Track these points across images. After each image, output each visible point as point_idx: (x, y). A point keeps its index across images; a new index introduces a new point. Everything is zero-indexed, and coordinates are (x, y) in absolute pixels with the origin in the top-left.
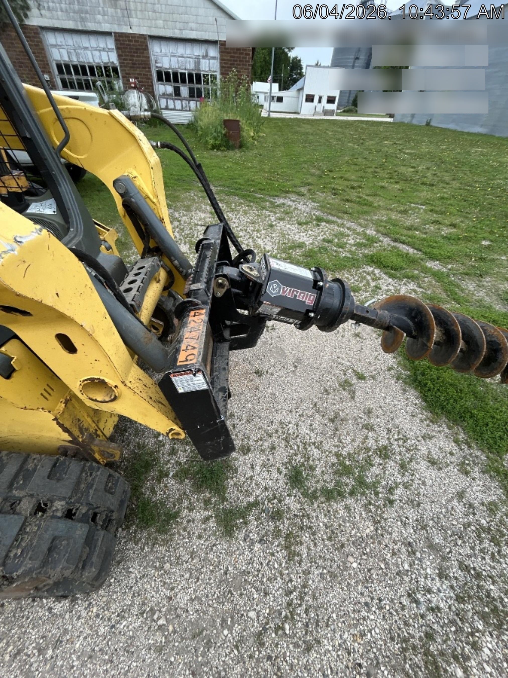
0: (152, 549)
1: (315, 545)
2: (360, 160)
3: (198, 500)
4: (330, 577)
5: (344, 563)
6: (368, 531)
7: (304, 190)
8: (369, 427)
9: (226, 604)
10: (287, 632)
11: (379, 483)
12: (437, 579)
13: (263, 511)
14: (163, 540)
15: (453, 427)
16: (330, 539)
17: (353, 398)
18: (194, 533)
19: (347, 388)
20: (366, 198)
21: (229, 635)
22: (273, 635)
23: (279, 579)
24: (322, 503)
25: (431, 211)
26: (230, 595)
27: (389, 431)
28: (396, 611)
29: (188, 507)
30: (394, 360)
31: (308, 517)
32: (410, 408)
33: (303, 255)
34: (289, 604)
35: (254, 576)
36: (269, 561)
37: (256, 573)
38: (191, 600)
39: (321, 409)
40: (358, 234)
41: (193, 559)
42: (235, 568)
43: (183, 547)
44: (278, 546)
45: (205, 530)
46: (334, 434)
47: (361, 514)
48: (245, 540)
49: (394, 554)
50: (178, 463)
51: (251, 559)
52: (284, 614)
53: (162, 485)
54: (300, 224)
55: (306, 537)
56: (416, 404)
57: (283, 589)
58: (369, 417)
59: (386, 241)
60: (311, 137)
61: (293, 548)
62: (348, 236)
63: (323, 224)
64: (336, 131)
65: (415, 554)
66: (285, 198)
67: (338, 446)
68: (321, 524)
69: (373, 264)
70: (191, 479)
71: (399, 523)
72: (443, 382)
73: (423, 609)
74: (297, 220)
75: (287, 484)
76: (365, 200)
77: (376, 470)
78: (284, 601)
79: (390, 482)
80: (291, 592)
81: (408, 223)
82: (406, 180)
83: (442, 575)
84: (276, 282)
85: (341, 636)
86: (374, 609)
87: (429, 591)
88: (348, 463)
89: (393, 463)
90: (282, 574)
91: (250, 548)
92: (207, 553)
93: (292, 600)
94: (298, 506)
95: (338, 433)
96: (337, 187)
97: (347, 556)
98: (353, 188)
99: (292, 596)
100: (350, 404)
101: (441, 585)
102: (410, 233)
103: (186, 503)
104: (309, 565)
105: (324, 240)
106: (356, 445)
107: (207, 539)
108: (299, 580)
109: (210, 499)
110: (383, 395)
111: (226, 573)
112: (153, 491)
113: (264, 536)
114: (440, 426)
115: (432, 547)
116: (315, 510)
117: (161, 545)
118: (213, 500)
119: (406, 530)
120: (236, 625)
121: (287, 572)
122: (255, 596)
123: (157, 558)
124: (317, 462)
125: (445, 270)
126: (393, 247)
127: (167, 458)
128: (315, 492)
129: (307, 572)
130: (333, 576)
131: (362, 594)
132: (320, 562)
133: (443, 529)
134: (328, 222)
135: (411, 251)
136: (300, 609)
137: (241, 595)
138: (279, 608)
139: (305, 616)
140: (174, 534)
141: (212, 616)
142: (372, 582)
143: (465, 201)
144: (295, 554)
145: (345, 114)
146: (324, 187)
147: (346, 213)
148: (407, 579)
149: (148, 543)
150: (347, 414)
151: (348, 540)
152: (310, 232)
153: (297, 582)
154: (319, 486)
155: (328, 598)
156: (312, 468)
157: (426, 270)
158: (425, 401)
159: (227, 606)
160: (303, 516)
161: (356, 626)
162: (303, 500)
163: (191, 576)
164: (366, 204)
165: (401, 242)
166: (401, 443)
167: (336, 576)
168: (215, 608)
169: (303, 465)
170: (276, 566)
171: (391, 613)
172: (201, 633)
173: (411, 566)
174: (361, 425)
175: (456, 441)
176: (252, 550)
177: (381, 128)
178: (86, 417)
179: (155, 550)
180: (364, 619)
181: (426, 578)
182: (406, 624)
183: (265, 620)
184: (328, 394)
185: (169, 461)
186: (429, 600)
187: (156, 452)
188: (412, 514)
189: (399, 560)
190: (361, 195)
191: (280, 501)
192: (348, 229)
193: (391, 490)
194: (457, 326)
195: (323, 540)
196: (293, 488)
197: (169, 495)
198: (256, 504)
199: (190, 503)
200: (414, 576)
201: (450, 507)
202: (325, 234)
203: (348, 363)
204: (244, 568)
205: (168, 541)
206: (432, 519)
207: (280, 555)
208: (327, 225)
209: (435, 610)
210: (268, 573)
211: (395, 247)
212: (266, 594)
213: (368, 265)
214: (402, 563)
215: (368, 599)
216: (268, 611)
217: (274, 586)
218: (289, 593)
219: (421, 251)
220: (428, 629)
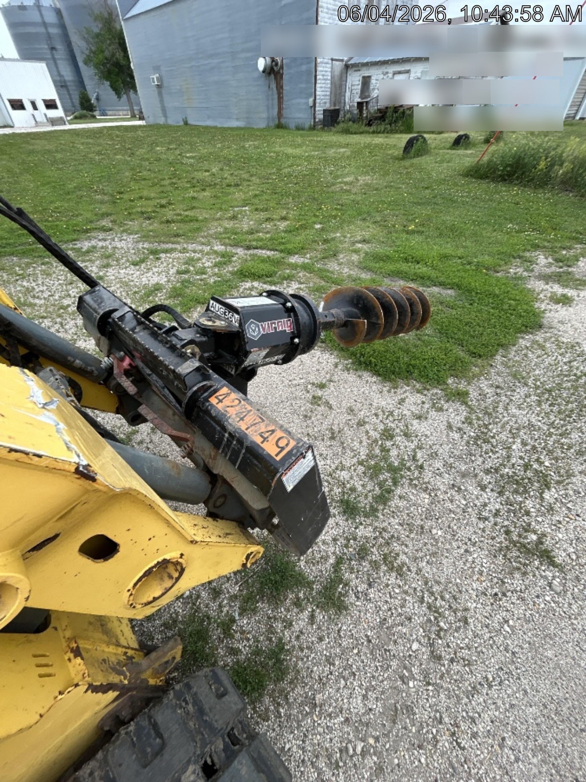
0: (287, 703)
1: (406, 546)
2: (145, 173)
3: (288, 610)
4: (434, 557)
5: (434, 538)
6: (426, 501)
7: (105, 223)
8: (361, 423)
9: (392, 663)
10: (446, 628)
11: (403, 460)
12: (482, 492)
13: (351, 560)
14: (291, 682)
15: (409, 383)
16: (411, 531)
17: (331, 408)
18: (312, 643)
19: (320, 402)
20: (187, 213)
21: (415, 683)
22: (440, 642)
23: (407, 598)
24: (383, 510)
25: (256, 210)
26: (388, 653)
27: (376, 415)
28: (482, 536)
29: (285, 627)
30: (333, 356)
31: (384, 530)
32: (374, 387)
33: (170, 297)
34: (429, 608)
35: (391, 617)
36: (390, 593)
37: (389, 613)
38: (365, 697)
39: (316, 435)
40: (208, 254)
41: (334, 665)
42: (372, 628)
43: (315, 665)
44: (385, 575)
45: (319, 628)
46: (343, 448)
47: (413, 493)
48: (358, 598)
49: (452, 501)
50: (233, 598)
51: (376, 608)
52: (432, 618)
53: (238, 636)
54: (135, 264)
55: (396, 547)
56: (375, 382)
57: (416, 602)
58: (355, 415)
59: (240, 251)
60: (59, 156)
61: (395, 565)
62: (199, 259)
63: (163, 255)
64: (88, 144)
65: (461, 489)
66: (89, 239)
67: (355, 456)
68: (396, 527)
69: (246, 279)
70: (262, 598)
71: (437, 477)
72: (379, 352)
73: (492, 519)
74: (128, 260)
75: (347, 520)
76: (187, 216)
77: (394, 452)
78: (424, 609)
79: (409, 453)
80: (423, 597)
81: (246, 228)
82: (210, 185)
83: (483, 488)
84: (252, 322)
85: (472, 589)
86: (472, 550)
87: (485, 505)
88: (373, 463)
89: (399, 438)
90: (406, 592)
91: (367, 600)
92: (340, 645)
93: (428, 603)
94: (370, 529)
95: (345, 445)
96: (144, 209)
97: (430, 531)
98: (162, 206)
99: (426, 599)
100: (333, 415)
101: (487, 495)
102: (255, 236)
103: (279, 626)
104: (415, 565)
105: (179, 272)
106: (365, 443)
107: (329, 634)
108: (420, 583)
109: (298, 598)
110: (349, 390)
111: (369, 641)
112: (234, 652)
113: (369, 579)
114: (402, 388)
115: (464, 475)
116: (384, 521)
117: (293, 689)
118: (301, 595)
119: (443, 478)
120: (413, 669)
121: (407, 587)
122: (404, 631)
123: (301, 704)
124: (352, 482)
125: (307, 261)
126: (250, 255)
127: (214, 606)
128: (372, 506)
129: (419, 571)
130: (434, 554)
131: (458, 547)
132: (420, 554)
133: (460, 457)
134: (166, 251)
135: (268, 253)
136: (437, 602)
137: (395, 642)
138: (425, 618)
139: (444, 602)
140: (296, 665)
141: (391, 687)
142: (457, 533)
143: (275, 193)
144: (400, 567)
145: (78, 121)
146: (130, 214)
147: (177, 235)
148: (470, 510)
149: (279, 704)
150: (339, 424)
151: (422, 520)
152: (155, 270)
153: (418, 585)
154: (370, 499)
155: (446, 573)
156: (353, 490)
157: (294, 267)
158: (379, 375)
159: (394, 664)
160: (380, 533)
161: (473, 572)
162: (368, 521)
163: (345, 680)
164: (191, 221)
165: (254, 248)
166: (391, 418)
167: (436, 553)
168: (388, 677)
169: (343, 493)
170: (397, 591)
171: (482, 541)
172: (396, 709)
173: (465, 499)
174: (355, 426)
175: (418, 392)
176: (370, 600)
177: (140, 133)
178: (106, 650)
179: (291, 700)
180: (473, 562)
181: (478, 498)
182: (493, 538)
183: (426, 639)
184: (310, 418)
185: (220, 606)
186: (489, 511)
187: (196, 611)
188: (438, 464)
189: (457, 502)
190: (178, 211)
191: (355, 539)
192: (195, 251)
193: (414, 458)
194: (387, 297)
195: (408, 536)
196: (354, 519)
197: (254, 637)
198: (339, 561)
199: (283, 621)
200: (472, 504)
201: (451, 440)
202: (174, 266)
203: (302, 381)
204: (378, 620)
205: (296, 678)
206: (450, 457)
207: (392, 580)
208: (168, 255)
209: (497, 514)
210: (397, 602)
211: (254, 255)
212: (410, 619)
213: (243, 281)
214: (459, 502)
215: (464, 547)
216: (421, 630)
217: (409, 608)
218: (422, 600)
219: (276, 250)
220: (504, 529)
